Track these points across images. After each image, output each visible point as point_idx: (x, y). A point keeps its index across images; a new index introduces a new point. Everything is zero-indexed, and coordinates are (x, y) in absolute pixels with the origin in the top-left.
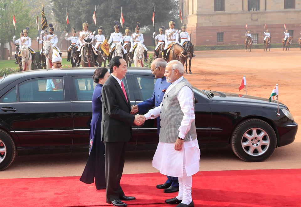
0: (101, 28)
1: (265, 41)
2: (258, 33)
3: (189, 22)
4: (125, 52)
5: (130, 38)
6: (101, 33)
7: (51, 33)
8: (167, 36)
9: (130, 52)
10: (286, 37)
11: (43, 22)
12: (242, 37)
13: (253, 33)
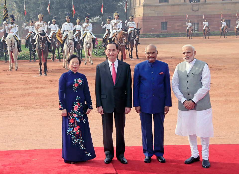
0: (55, 18)
1: (204, 30)
2: (198, 22)
3: (136, 13)
4: (76, 40)
5: (81, 28)
6: (55, 22)
7: (13, 23)
8: (112, 25)
9: (80, 40)
10: (223, 26)
11: (4, 13)
12: (184, 26)
13: (193, 22)
